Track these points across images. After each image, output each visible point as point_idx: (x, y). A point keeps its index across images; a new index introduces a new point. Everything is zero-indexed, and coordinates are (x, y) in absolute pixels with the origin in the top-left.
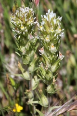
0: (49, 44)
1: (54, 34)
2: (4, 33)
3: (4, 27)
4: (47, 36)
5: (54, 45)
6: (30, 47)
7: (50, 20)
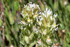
0: (46, 37)
1: (50, 28)
2: (5, 28)
3: (4, 24)
4: (44, 30)
5: (50, 38)
6: (33, 38)
7: (48, 16)
